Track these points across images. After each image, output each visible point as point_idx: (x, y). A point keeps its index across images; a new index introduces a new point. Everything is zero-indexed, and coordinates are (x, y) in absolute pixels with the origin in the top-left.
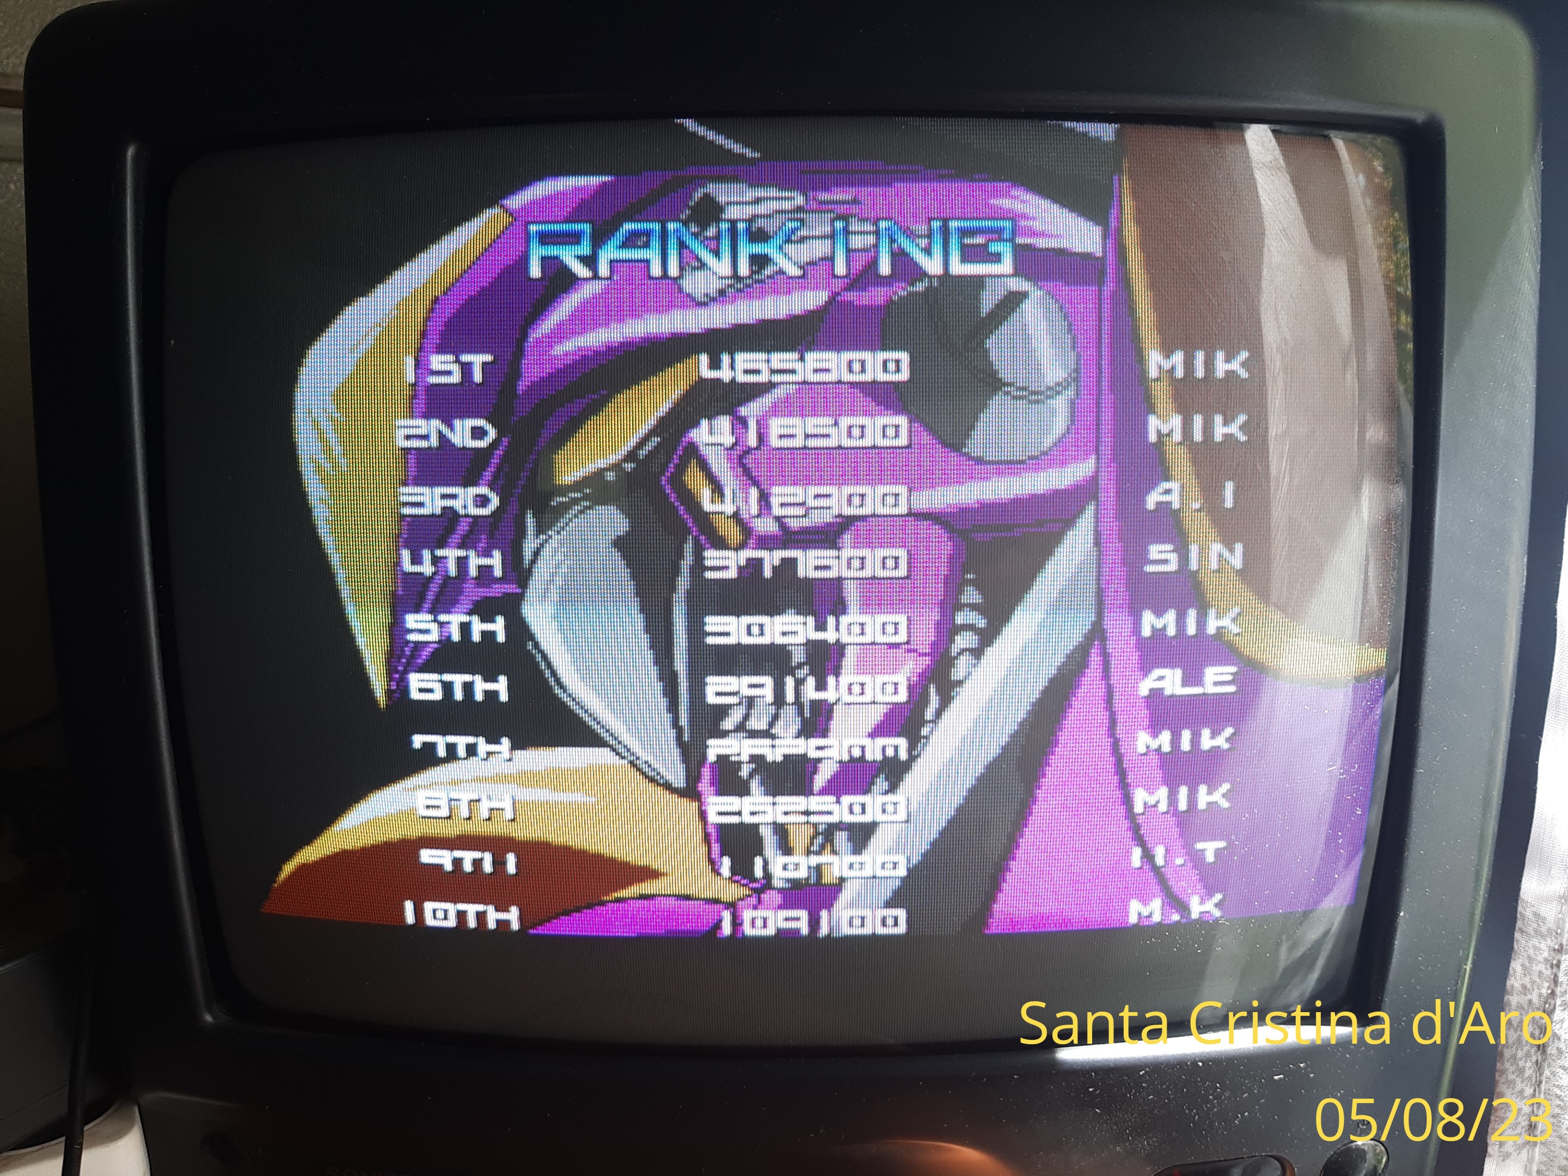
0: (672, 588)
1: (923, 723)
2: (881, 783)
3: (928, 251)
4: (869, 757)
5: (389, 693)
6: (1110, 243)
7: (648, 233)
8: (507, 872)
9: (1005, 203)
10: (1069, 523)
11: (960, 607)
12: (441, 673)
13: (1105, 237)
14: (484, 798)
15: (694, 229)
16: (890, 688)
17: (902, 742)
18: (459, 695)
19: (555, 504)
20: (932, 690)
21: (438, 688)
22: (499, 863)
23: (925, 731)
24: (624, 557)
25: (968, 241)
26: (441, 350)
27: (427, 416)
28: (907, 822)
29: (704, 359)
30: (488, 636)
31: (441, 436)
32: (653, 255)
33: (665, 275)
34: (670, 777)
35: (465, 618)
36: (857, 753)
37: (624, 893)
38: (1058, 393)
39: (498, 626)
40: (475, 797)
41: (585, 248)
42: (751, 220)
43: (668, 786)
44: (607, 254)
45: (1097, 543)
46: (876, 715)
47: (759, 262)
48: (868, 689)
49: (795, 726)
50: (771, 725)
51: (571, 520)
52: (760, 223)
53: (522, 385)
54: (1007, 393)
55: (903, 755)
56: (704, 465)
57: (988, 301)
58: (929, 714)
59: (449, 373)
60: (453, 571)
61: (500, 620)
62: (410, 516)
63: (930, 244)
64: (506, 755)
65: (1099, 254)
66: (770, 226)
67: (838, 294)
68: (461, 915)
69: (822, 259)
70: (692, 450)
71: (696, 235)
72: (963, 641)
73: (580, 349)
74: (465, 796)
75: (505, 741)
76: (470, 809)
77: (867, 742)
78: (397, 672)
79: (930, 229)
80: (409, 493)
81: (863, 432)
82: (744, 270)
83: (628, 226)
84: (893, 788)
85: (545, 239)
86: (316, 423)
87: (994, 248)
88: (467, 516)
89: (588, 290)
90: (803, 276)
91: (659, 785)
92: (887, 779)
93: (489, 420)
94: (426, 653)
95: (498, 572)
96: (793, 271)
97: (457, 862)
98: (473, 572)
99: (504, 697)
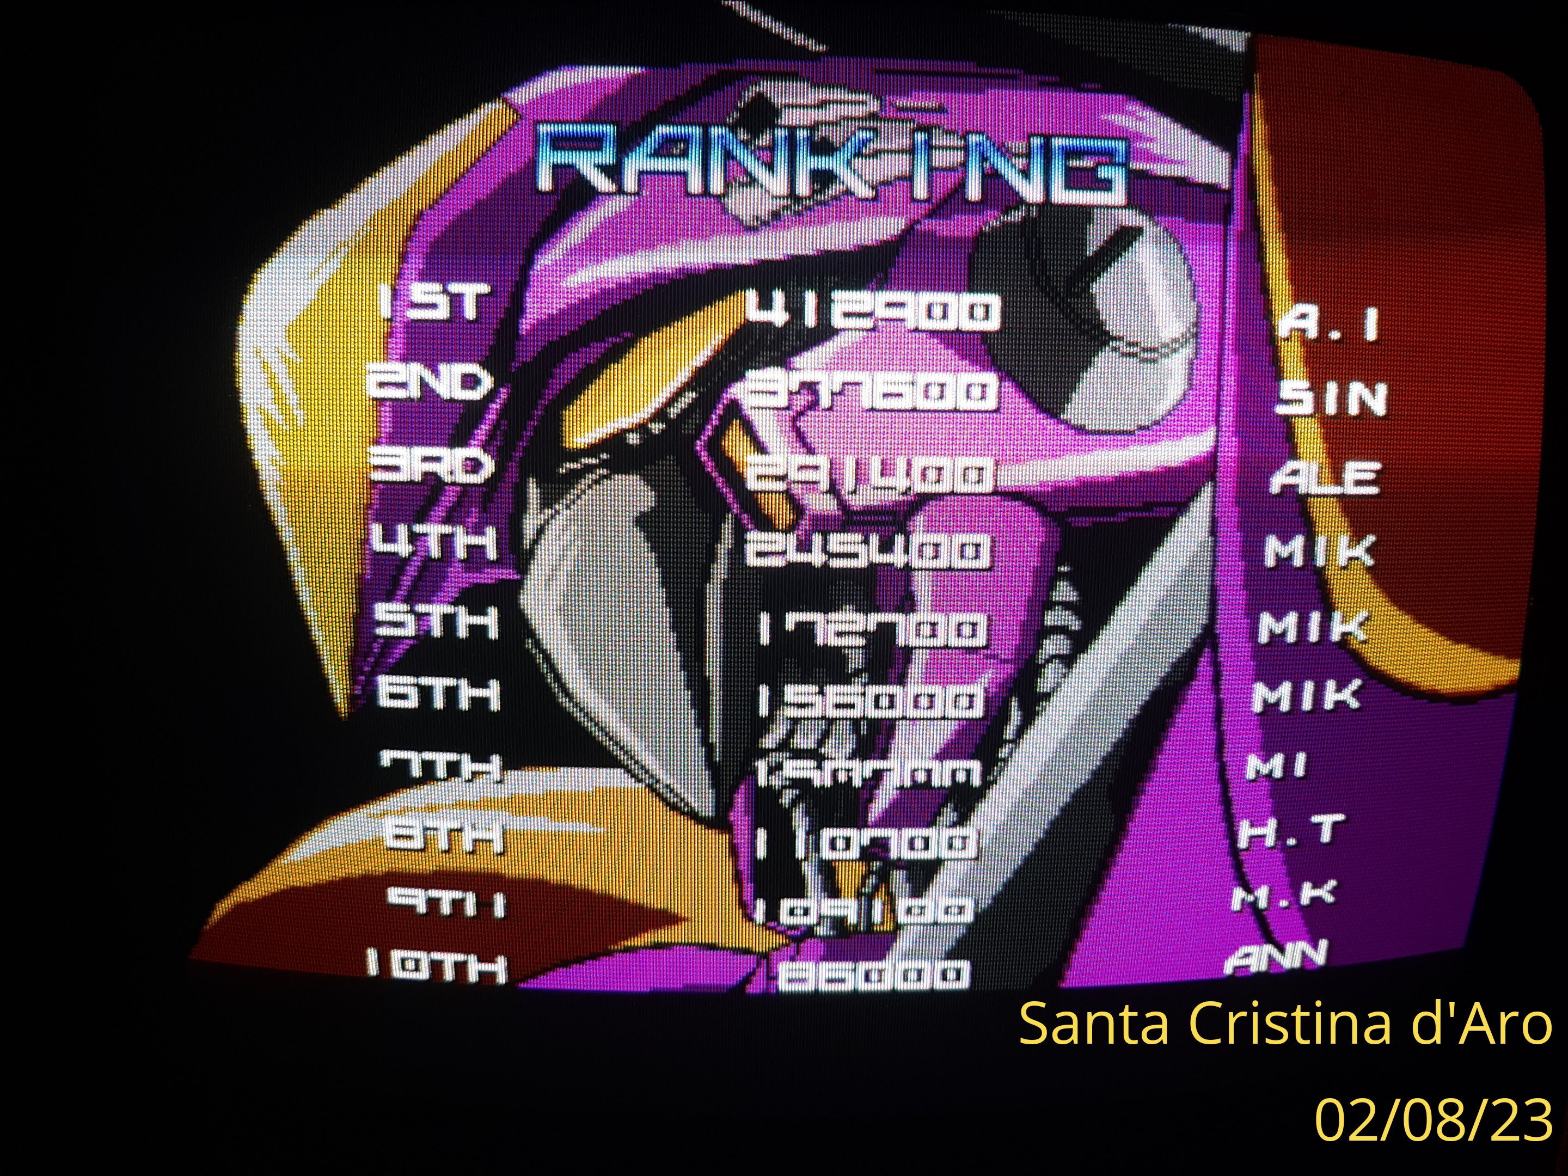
0: (706, 577)
1: (1002, 742)
2: (949, 814)
3: (1025, 173)
4: (936, 782)
5: (352, 699)
6: (1239, 171)
7: (686, 140)
8: (494, 915)
9: (1118, 119)
10: (1182, 507)
11: (1051, 605)
12: (417, 675)
13: (1233, 164)
14: (467, 828)
15: (743, 135)
16: (964, 701)
17: (976, 766)
18: (439, 702)
19: (564, 471)
20: (1014, 703)
21: (413, 693)
22: (485, 905)
23: (1003, 752)
24: (648, 538)
25: (1074, 163)
26: (424, 276)
27: (405, 359)
28: (977, 859)
29: (752, 296)
30: (478, 631)
31: (423, 384)
32: (691, 165)
33: (706, 192)
34: (695, 805)
35: (449, 609)
36: (921, 777)
37: (637, 941)
38: (1175, 350)
39: (491, 620)
40: (456, 825)
41: (607, 156)
42: (813, 128)
43: (694, 816)
44: (635, 163)
45: (1213, 531)
46: (947, 731)
47: (822, 178)
48: (938, 702)
49: (849, 747)
50: (821, 743)
51: (584, 492)
52: (823, 132)
53: (525, 325)
54: (1115, 349)
55: (976, 781)
56: (748, 428)
57: (1096, 238)
58: (1010, 732)
59: (434, 306)
60: (435, 552)
61: (493, 612)
62: (381, 482)
63: (1028, 165)
64: (496, 776)
65: (1226, 185)
66: (836, 136)
67: (918, 222)
68: (436, 967)
69: (898, 178)
70: (734, 408)
71: (745, 144)
72: (1053, 646)
73: (601, 280)
74: (444, 825)
75: (496, 760)
76: (450, 840)
77: (935, 765)
78: (362, 673)
79: (1029, 147)
80: (384, 454)
81: (942, 392)
82: (803, 188)
83: (663, 130)
84: (962, 820)
85: (558, 143)
86: (265, 365)
87: (1103, 173)
88: (454, 484)
89: (611, 207)
90: (875, 199)
91: (683, 813)
92: (955, 810)
93: (484, 365)
94: (399, 651)
95: (492, 554)
96: (863, 191)
97: (433, 904)
98: (461, 553)
99: (495, 705)
